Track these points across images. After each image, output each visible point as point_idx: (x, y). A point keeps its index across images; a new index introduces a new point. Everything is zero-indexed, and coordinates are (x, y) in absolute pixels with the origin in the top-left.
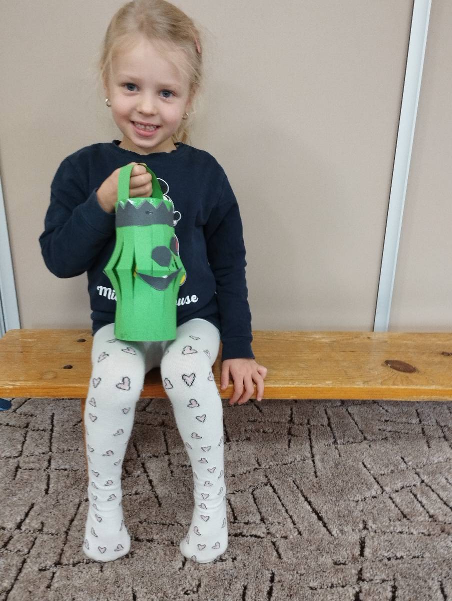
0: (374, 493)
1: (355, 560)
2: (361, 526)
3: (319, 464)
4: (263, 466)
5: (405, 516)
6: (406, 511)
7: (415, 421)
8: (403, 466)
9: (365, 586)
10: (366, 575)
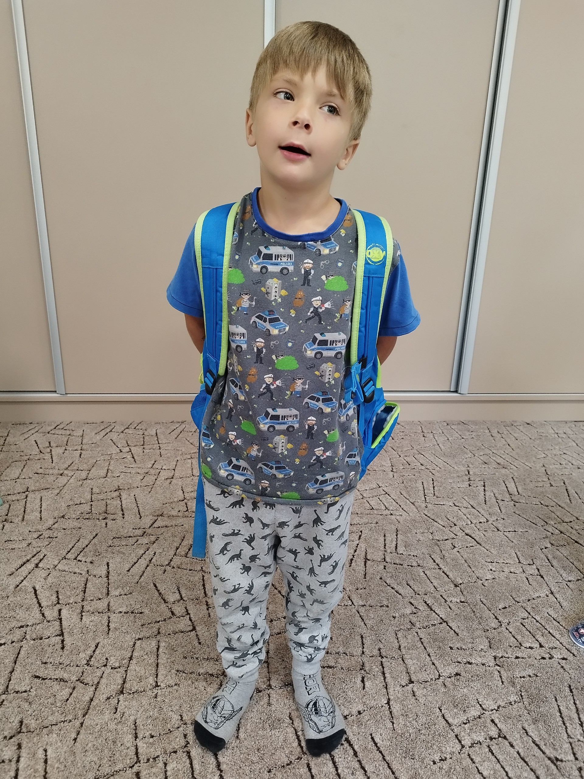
0: (470, 456)
1: (466, 475)
2: (467, 466)
3: (442, 447)
4: (415, 448)
5: (486, 463)
6: (486, 462)
7: (487, 431)
8: (483, 447)
9: (472, 482)
10: (472, 479)
